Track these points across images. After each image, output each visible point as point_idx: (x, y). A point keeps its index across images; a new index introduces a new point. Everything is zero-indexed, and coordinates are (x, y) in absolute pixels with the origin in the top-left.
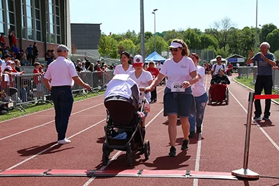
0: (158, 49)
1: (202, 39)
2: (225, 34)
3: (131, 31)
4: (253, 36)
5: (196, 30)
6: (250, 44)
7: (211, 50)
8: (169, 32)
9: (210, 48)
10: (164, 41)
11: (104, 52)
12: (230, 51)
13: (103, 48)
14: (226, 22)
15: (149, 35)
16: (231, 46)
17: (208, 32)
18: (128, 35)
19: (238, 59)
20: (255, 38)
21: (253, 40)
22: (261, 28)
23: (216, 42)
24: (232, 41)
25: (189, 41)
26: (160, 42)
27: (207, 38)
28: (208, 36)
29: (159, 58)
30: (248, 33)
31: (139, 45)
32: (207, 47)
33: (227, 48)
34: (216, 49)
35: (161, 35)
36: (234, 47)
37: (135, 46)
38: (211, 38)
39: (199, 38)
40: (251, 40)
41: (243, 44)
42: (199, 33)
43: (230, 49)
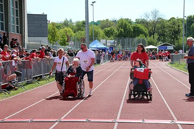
1: (134, 28)
2: (154, 24)
3: (69, 20)
4: (179, 26)
5: (127, 20)
6: (176, 33)
7: (142, 38)
8: (104, 21)
10: (100, 30)
12: (159, 39)
13: (53, 36)
14: (155, 13)
17: (138, 22)
18: (66, 24)
19: (168, 47)
20: (181, 27)
21: (179, 30)
22: (186, 19)
23: (147, 32)
24: (160, 31)
25: (122, 30)
26: (97, 30)
27: (138, 28)
28: (139, 25)
30: (174, 23)
31: (77, 33)
32: (138, 36)
33: (156, 36)
34: (146, 37)
35: (96, 24)
37: (74, 34)
38: (142, 27)
39: (131, 27)
40: (177, 29)
41: (170, 33)
42: (130, 22)
43: (159, 38)
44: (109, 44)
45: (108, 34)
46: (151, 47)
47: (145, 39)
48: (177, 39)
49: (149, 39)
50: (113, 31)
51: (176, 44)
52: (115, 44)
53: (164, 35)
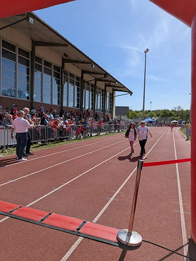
0: (151, 116)
1: (170, 113)
2: (179, 112)
4: (189, 113)
5: (167, 110)
6: (189, 116)
9: (172, 117)
10: (155, 114)
11: (128, 117)
12: (180, 118)
13: (128, 115)
14: (179, 107)
15: (149, 111)
16: (181, 116)
17: (172, 111)
18: (141, 111)
19: (183, 121)
23: (175, 115)
26: (153, 114)
28: (173, 113)
29: (150, 120)
30: (187, 112)
33: (179, 117)
34: (174, 117)
35: (154, 111)
36: (182, 117)
39: (168, 113)
41: (185, 116)
42: (169, 111)
44: (155, 119)
45: (158, 115)
46: (175, 121)
50: (160, 114)
52: (158, 119)
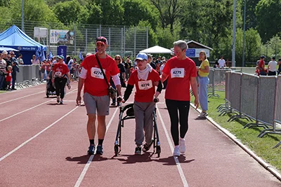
1: (127, 5)
4: (228, 4)
6: (223, 20)
7: (144, 29)
9: (143, 26)
10: (45, 5)
12: (183, 34)
16: (184, 24)
19: (197, 50)
20: (232, 8)
21: (228, 13)
23: (155, 14)
24: (186, 13)
25: (98, 8)
26: (37, 7)
29: (24, 41)
32: (136, 23)
33: (177, 26)
34: (154, 28)
36: (191, 24)
40: (224, 12)
41: (209, 20)
43: (183, 30)
44: (54, 40)
47: (152, 31)
48: (224, 35)
49: (161, 32)
50: (78, 10)
51: (222, 45)
52: (69, 39)
53: (194, 24)
